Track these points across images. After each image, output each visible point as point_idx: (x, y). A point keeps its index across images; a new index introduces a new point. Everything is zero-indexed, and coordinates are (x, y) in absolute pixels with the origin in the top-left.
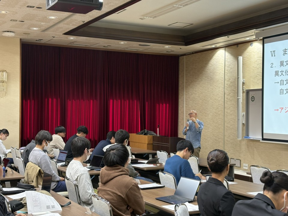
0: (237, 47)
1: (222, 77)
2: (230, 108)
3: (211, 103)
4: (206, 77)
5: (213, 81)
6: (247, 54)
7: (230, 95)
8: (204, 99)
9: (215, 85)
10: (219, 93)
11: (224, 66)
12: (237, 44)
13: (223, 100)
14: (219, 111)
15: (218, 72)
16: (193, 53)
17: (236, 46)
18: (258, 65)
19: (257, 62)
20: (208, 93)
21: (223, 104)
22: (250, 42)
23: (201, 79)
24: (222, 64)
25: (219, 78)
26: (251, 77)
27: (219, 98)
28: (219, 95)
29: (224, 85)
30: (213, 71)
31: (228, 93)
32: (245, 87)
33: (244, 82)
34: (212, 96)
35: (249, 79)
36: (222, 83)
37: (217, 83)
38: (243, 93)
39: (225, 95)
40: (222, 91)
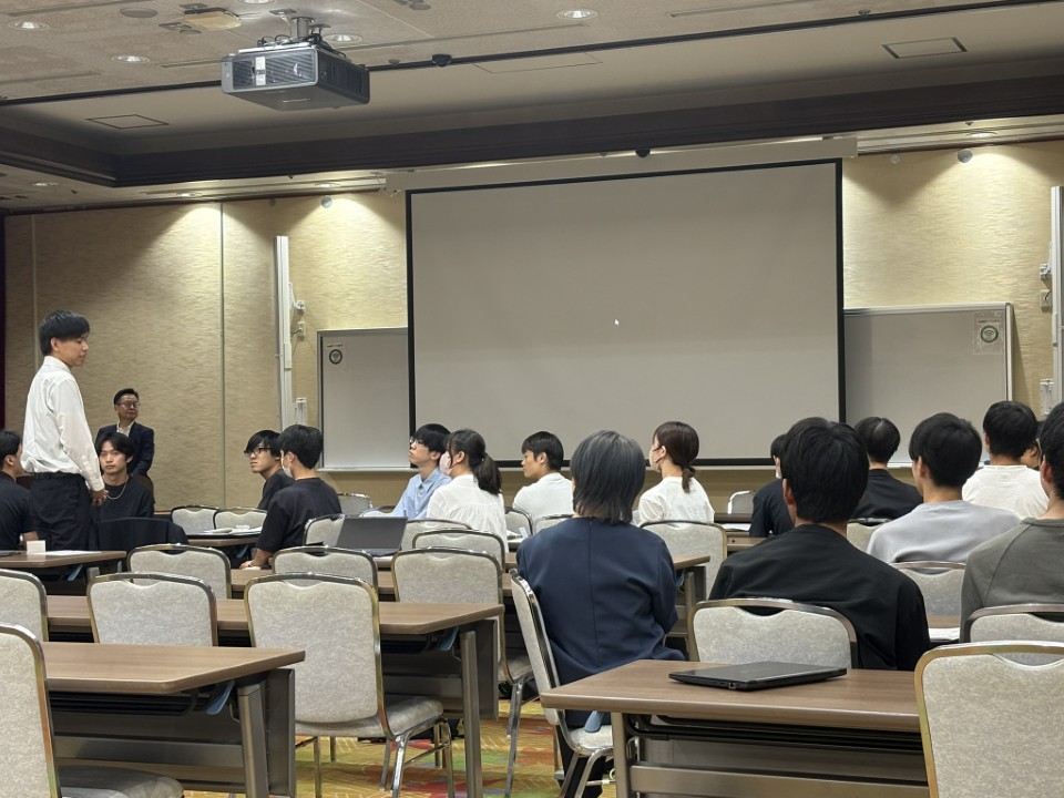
0: (272, 204)
1: (208, 292)
3: (165, 371)
4: (141, 289)
5: (173, 303)
6: (310, 227)
7: (248, 345)
8: (134, 361)
9: (183, 314)
10: (200, 340)
11: (219, 261)
12: (272, 197)
13: (220, 362)
14: (200, 397)
15: (192, 276)
16: (78, 208)
17: (267, 201)
18: (351, 261)
19: (349, 254)
20: (153, 339)
21: (218, 374)
22: (323, 195)
23: (114, 294)
24: (207, 250)
25: (199, 295)
26: (325, 295)
27: (200, 355)
28: (198, 347)
29: (219, 315)
30: (172, 272)
31: (240, 341)
32: (308, 324)
33: (299, 308)
34: (169, 351)
35: (321, 301)
36: (212, 311)
37: (191, 309)
38: (298, 341)
39: (225, 345)
40: (211, 335)
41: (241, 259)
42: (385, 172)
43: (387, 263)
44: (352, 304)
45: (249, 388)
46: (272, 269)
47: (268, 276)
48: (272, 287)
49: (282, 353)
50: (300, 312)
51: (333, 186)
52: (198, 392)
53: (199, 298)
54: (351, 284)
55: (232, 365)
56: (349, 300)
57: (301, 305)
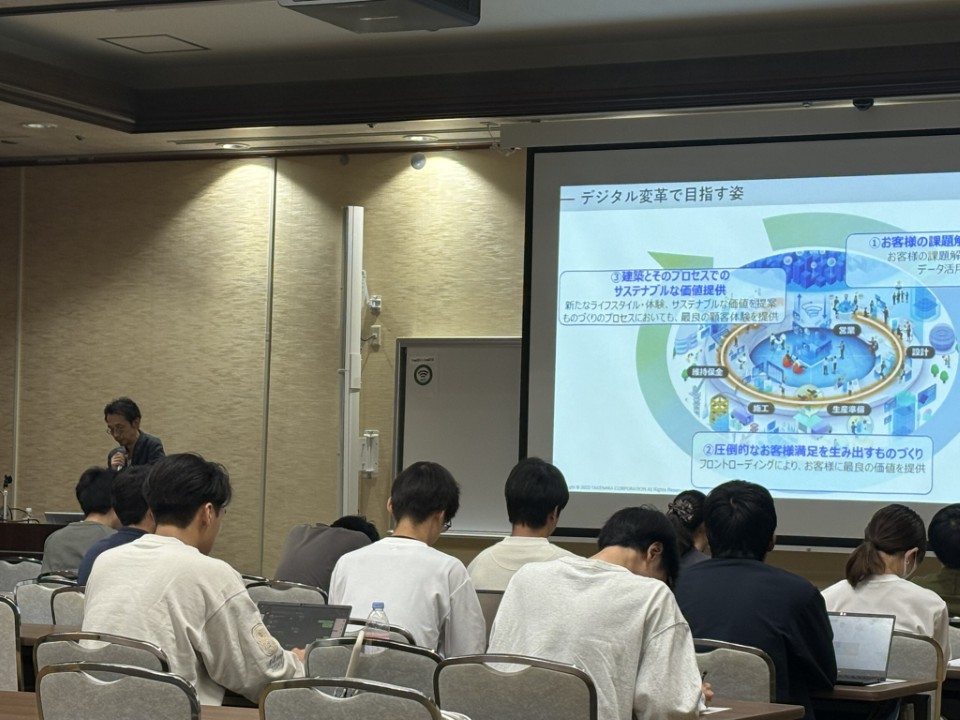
0: (345, 162)
1: (253, 280)
3: (188, 386)
4: (163, 272)
5: (203, 293)
6: (395, 195)
7: (303, 355)
8: (148, 370)
9: (220, 309)
10: (238, 345)
11: (269, 237)
12: (345, 153)
13: (263, 377)
14: (235, 423)
15: (232, 258)
17: (337, 157)
18: (447, 244)
19: (446, 234)
20: (175, 342)
21: (261, 393)
22: (415, 153)
23: (126, 278)
24: (256, 223)
25: (240, 283)
26: (411, 289)
27: (237, 365)
28: (234, 356)
29: (265, 310)
30: (206, 250)
31: (291, 349)
32: (385, 329)
33: (374, 306)
34: (197, 359)
35: (404, 298)
36: (256, 306)
37: (228, 303)
38: (370, 352)
39: (272, 354)
40: (253, 339)
41: (299, 237)
42: (498, 121)
43: (496, 248)
44: (447, 304)
45: (302, 414)
46: (340, 252)
47: (333, 261)
48: (339, 277)
49: (347, 368)
50: (375, 312)
51: (428, 139)
52: (232, 416)
53: (239, 287)
54: (447, 276)
55: (279, 381)
56: (443, 297)
57: (378, 303)
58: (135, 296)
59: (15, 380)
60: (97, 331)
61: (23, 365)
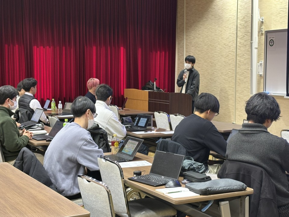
1: (233, 15)
2: (244, 55)
3: (219, 49)
4: (213, 15)
5: (222, 21)
7: (245, 38)
8: (211, 45)
9: (225, 25)
10: (230, 36)
13: (235, 45)
14: (229, 60)
15: (228, 9)
20: (216, 36)
21: (235, 50)
23: (206, 18)
25: (230, 17)
26: (272, 14)
27: (230, 42)
28: (229, 39)
29: (236, 25)
30: (222, 7)
31: (242, 36)
32: (265, 28)
33: (262, 21)
34: (221, 41)
35: (270, 17)
36: (234, 23)
37: (227, 23)
38: (261, 35)
39: (238, 38)
40: (233, 34)
44: (281, 18)
45: (244, 57)
49: (254, 41)
50: (262, 22)
52: (229, 58)
53: (230, 18)
54: (281, 8)
55: (239, 46)
56: (280, 16)
57: (263, 19)
58: (208, 23)
59: (184, 50)
60: (200, 34)
61: (186, 45)
